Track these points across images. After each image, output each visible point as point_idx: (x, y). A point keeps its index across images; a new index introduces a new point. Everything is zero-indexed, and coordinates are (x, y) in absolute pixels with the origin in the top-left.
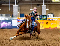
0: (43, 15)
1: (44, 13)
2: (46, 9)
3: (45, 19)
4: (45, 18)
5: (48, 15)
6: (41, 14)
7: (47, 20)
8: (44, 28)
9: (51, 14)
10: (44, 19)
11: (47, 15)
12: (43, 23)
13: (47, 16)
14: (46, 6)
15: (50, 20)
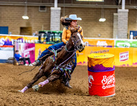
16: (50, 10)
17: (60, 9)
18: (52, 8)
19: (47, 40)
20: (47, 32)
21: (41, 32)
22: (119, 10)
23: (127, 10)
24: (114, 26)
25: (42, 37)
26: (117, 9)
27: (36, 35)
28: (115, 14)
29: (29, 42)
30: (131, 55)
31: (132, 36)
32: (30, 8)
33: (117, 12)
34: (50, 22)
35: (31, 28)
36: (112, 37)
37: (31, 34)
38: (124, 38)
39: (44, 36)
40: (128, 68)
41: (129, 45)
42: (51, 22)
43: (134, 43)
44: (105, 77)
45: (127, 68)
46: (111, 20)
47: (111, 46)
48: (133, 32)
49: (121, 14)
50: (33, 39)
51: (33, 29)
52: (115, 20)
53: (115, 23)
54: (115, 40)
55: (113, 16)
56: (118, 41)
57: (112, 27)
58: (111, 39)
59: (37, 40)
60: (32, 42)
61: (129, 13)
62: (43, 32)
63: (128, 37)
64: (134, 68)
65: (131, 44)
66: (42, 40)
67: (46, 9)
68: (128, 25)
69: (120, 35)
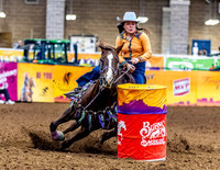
1: (54, 33)
2: (66, 14)
3: (60, 59)
4: (59, 54)
5: (74, 40)
6: (43, 34)
7: (67, 63)
8: (53, 101)
9: (88, 40)
10: (54, 60)
11: (67, 41)
12: (49, 76)
13: (66, 47)
14: (66, 2)
15: (82, 63)
19: (40, 56)
20: (39, 41)
21: (28, 42)
22: (172, 3)
23: (188, 2)
24: (165, 32)
25: (31, 51)
27: (19, 47)
28: (165, 9)
29: (7, 60)
30: (194, 84)
33: (168, 6)
34: (45, 24)
35: (10, 33)
36: (159, 52)
37: (10, 46)
38: (182, 53)
39: (35, 49)
40: (189, 108)
41: (190, 66)
42: (48, 24)
43: (200, 62)
45: (187, 108)
46: (158, 20)
47: (158, 69)
48: (198, 42)
49: (176, 9)
50: (13, 54)
51: (14, 37)
52: (164, 19)
53: (165, 26)
54: (165, 56)
55: (162, 12)
56: (171, 59)
57: (160, 32)
58: (157, 56)
59: (21, 57)
60: (12, 59)
61: (190, 7)
62: (33, 42)
63: (189, 51)
64: (199, 108)
65: (194, 64)
66: (31, 57)
69: (175, 47)
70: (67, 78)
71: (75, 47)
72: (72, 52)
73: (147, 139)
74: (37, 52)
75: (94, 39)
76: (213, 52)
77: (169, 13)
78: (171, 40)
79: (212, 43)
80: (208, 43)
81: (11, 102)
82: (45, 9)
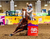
0: (11, 11)
1: (12, 9)
3: (14, 15)
4: (13, 14)
7: (15, 16)
10: (12, 15)
11: (15, 11)
12: (11, 19)
13: (15, 12)
14: (14, 3)
16: (10, 3)
17: (14, 2)
18: (11, 2)
20: (9, 11)
22: (37, 1)
23: (41, 1)
24: (36, 8)
26: (36, 1)
28: (36, 3)
29: (2, 16)
30: (43, 19)
31: (43, 11)
32: (2, 2)
33: (36, 2)
34: (10, 8)
36: (35, 12)
38: (40, 12)
39: (8, 13)
40: (42, 24)
41: (42, 15)
43: (44, 14)
44: (32, 28)
45: (41, 24)
47: (35, 16)
48: (43, 10)
49: (38, 3)
50: (4, 14)
53: (36, 7)
54: (36, 13)
55: (35, 4)
56: (38, 14)
57: (35, 8)
58: (35, 13)
59: (5, 15)
60: (3, 16)
61: (41, 2)
62: (8, 12)
64: (44, 24)
66: (7, 15)
67: (8, 2)
68: (41, 7)
69: (38, 11)
70: (15, 19)
71: (17, 12)
72: (16, 13)
73: (32, 31)
74: (9, 14)
75: (21, 10)
76: (46, 12)
77: (37, 4)
78: (37, 10)
79: (46, 10)
80: (45, 10)
81: (4, 25)
82: (10, 4)
